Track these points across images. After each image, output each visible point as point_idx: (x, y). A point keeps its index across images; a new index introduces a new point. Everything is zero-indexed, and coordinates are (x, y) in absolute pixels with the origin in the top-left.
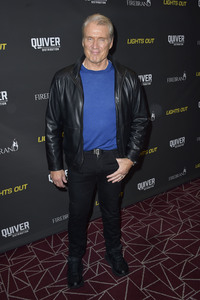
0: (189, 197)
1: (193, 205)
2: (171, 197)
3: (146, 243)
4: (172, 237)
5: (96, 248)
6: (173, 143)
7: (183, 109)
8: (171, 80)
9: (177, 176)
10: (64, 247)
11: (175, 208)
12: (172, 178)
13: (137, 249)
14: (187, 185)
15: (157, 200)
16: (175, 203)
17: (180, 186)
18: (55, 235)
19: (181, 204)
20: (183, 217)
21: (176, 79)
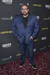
0: (46, 56)
1: (47, 59)
2: (40, 55)
3: (32, 70)
4: (40, 69)
5: (15, 71)
6: (42, 39)
7: (47, 28)
8: (45, 19)
9: (42, 49)
10: (5, 70)
11: (41, 59)
12: (41, 49)
13: (29, 72)
14: (45, 52)
15: (36, 56)
16: (41, 57)
17: (43, 52)
18: (2, 65)
19: (43, 58)
20: (44, 62)
21: (46, 19)
